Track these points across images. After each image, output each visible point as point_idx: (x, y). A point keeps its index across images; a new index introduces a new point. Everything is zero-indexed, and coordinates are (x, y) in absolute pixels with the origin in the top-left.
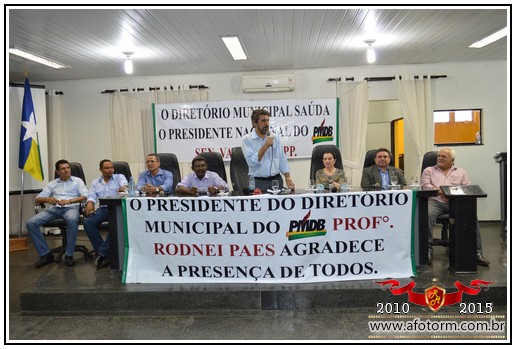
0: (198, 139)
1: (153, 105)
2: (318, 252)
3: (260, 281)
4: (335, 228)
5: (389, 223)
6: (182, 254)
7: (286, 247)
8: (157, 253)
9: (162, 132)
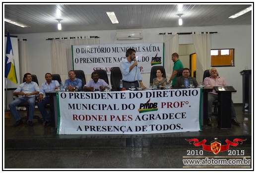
0: (94, 63)
1: (72, 46)
2: (154, 119)
3: (125, 133)
4: (162, 107)
5: (189, 105)
6: (87, 120)
7: (138, 116)
8: (74, 119)
9: (77, 60)
